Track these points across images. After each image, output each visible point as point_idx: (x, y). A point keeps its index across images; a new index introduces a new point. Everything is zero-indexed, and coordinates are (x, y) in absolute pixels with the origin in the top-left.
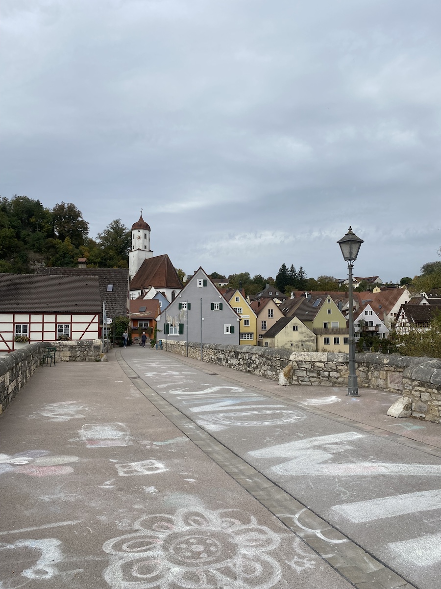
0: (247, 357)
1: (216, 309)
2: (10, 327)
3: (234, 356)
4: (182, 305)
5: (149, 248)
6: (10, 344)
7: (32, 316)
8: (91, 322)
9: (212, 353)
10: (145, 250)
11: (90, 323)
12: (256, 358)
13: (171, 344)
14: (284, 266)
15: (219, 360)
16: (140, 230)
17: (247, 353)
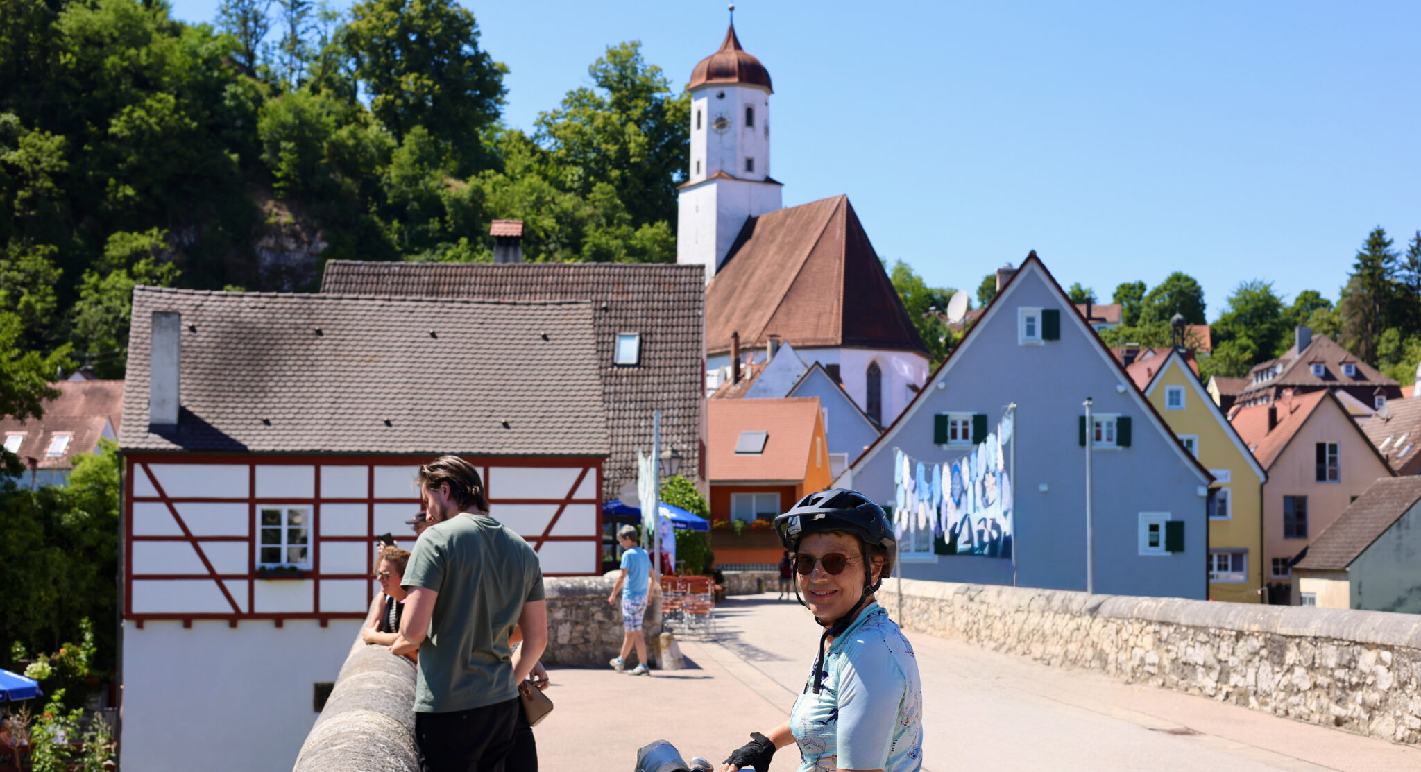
0: (1330, 656)
1: (1104, 444)
2: (236, 520)
3: (1264, 652)
4: (949, 427)
5: (767, 167)
6: (239, 590)
7: (326, 471)
8: (569, 500)
9: (1148, 641)
10: (749, 176)
11: (563, 504)
12: (1380, 661)
13: (923, 599)
14: (1377, 241)
15: (1186, 668)
16: (726, 90)
17: (1329, 639)
